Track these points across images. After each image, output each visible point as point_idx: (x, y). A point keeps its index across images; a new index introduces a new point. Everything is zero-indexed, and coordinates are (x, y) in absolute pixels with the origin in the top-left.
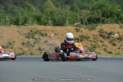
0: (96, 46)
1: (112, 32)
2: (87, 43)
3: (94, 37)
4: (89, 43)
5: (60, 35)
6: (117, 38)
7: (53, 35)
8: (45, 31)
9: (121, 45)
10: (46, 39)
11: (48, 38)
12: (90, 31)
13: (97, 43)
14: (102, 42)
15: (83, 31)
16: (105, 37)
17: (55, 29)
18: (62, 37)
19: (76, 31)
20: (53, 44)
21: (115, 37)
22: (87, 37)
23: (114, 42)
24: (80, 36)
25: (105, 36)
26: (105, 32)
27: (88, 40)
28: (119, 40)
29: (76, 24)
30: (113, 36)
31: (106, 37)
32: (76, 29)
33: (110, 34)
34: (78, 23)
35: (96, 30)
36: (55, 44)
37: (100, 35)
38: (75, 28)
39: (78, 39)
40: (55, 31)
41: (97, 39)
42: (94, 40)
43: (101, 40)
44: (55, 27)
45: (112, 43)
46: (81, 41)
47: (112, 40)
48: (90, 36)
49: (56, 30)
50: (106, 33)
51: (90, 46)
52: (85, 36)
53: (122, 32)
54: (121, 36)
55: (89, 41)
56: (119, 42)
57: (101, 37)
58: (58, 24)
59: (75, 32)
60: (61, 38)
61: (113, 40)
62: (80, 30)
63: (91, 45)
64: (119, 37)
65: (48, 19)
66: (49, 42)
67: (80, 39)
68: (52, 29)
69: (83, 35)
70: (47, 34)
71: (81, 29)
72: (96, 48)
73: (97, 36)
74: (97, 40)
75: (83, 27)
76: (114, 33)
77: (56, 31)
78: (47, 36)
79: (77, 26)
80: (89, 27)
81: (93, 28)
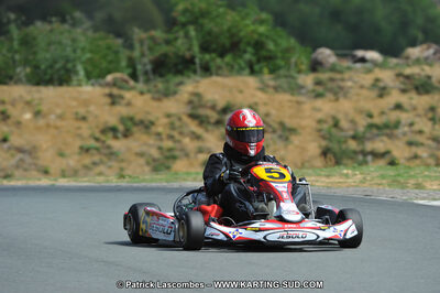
0: (177, 153)
1: (233, 103)
2: (146, 144)
3: (170, 120)
4: (151, 142)
5: (53, 117)
7: (28, 116)
8: (3, 102)
10: (6, 129)
11: (13, 129)
12: (159, 100)
13: (179, 142)
14: (197, 137)
15: (133, 102)
16: (209, 123)
17: (36, 96)
18: (59, 123)
19: (108, 100)
20: (27, 148)
22: (146, 123)
24: (123, 120)
25: (207, 117)
26: (209, 104)
27: (149, 134)
29: (109, 78)
31: (212, 120)
32: (111, 95)
33: (226, 110)
34: (118, 75)
35: (178, 100)
36: (34, 147)
37: (193, 116)
38: (107, 91)
39: (114, 130)
40: (36, 102)
41: (181, 127)
42: (168, 132)
43: (193, 133)
44: (39, 92)
46: (125, 136)
48: (157, 118)
49: (41, 99)
50: (213, 108)
51: (155, 153)
52: (138, 117)
53: (265, 104)
55: (154, 137)
57: (196, 122)
58: (48, 77)
59: (107, 108)
60: (56, 128)
62: (122, 97)
63: (160, 148)
65: (14, 62)
66: (15, 140)
67: (121, 128)
68: (25, 95)
69: (132, 114)
70: (9, 113)
71: (128, 95)
72: (174, 158)
73: (180, 119)
74: (181, 133)
75: (133, 88)
77: (39, 104)
78: (9, 122)
79: (114, 84)
80: (155, 86)
81: (167, 89)
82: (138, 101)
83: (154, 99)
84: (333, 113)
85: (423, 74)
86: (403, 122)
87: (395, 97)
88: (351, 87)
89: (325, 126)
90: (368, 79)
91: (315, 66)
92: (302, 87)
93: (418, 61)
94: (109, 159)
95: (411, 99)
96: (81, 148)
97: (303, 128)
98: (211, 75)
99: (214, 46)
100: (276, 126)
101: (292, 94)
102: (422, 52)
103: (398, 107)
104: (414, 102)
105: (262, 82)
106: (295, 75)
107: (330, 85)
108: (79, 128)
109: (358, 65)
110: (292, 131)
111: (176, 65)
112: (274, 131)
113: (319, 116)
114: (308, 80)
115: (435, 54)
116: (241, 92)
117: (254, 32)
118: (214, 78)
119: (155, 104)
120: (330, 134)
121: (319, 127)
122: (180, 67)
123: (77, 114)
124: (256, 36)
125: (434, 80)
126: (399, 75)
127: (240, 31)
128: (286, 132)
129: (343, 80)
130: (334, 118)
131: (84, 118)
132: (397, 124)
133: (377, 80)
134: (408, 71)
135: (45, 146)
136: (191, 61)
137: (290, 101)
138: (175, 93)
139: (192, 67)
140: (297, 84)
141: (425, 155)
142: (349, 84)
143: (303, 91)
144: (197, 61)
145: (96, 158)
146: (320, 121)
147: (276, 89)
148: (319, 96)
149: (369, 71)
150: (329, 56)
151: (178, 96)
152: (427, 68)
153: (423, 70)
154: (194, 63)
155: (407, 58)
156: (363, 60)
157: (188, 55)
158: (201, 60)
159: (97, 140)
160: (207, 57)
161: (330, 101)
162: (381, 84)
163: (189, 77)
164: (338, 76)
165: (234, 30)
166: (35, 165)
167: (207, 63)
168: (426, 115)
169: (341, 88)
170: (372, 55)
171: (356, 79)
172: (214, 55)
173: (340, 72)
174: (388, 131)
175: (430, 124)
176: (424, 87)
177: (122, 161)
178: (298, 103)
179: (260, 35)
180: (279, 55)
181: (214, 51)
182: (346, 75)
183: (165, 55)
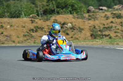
1: (66, 22)
2: (41, 34)
3: (48, 27)
5: (16, 27)
6: (70, 28)
7: (9, 27)
8: (2, 23)
9: (74, 35)
10: (2, 30)
11: (5, 30)
12: (45, 21)
15: (38, 22)
17: (11, 21)
18: (17, 28)
19: (31, 22)
20: (9, 35)
21: (68, 27)
22: (42, 28)
23: (68, 31)
24: (35, 27)
26: (59, 22)
27: (42, 31)
28: (72, 30)
29: (31, 16)
30: (66, 26)
32: (31, 20)
33: (64, 24)
34: (33, 15)
35: (50, 21)
36: (11, 35)
38: (30, 19)
39: (33, 30)
44: (11, 20)
45: (66, 32)
46: (36, 32)
47: (65, 30)
48: (45, 27)
49: (12, 22)
52: (39, 26)
53: (75, 22)
54: (74, 26)
55: (44, 32)
56: (72, 31)
58: (14, 16)
59: (31, 24)
60: (17, 30)
61: (67, 30)
62: (35, 21)
64: (72, 26)
65: (5, 12)
66: (5, 33)
67: (35, 29)
68: (8, 21)
69: (38, 26)
70: (3, 26)
71: (36, 20)
75: (38, 18)
76: (68, 23)
77: (12, 23)
78: (4, 28)
79: (32, 17)
80: (44, 18)
81: (47, 18)
82: (39, 22)
83: (44, 21)
84: (94, 24)
85: (119, 13)
86: (113, 26)
87: (111, 19)
88: (98, 17)
89: (91, 28)
90: (103, 15)
91: (89, 11)
92: (85, 17)
93: (117, 9)
94: (32, 38)
95: (115, 20)
96: (24, 35)
97: (85, 28)
98: (59, 14)
99: (60, 6)
100: (78, 28)
101: (82, 19)
102: (118, 7)
103: (112, 22)
104: (116, 21)
105: (74, 16)
106: (83, 14)
107: (93, 16)
108: (23, 30)
109: (101, 11)
110: (82, 29)
111: (50, 12)
112: (77, 30)
113: (90, 25)
114: (86, 15)
115: (122, 7)
116: (68, 19)
117: (71, 2)
118: (60, 15)
119: (44, 22)
120: (93, 30)
121: (90, 28)
122: (51, 12)
123: (22, 26)
124: (72, 3)
125: (122, 15)
126: (112, 13)
127: (67, 2)
128: (81, 30)
129: (96, 15)
130: (94, 25)
131: (24, 27)
132: (112, 27)
133: (106, 15)
134: (114, 12)
135: (13, 35)
136: (54, 11)
137: (82, 21)
138: (50, 19)
139: (54, 12)
140: (83, 16)
141: (119, 35)
142: (98, 16)
143: (85, 18)
144: (55, 10)
145: (28, 38)
146: (90, 27)
147: (78, 18)
148: (90, 19)
149: (104, 12)
150: (92, 8)
151: (50, 20)
152: (120, 11)
153: (119, 12)
154: (55, 11)
155: (114, 9)
156: (102, 9)
157: (53, 9)
158: (57, 10)
159: (28, 33)
160: (58, 9)
161: (93, 21)
162: (107, 16)
163: (53, 15)
164: (95, 14)
165: (66, 2)
166: (11, 40)
167: (58, 11)
168: (120, 24)
169: (96, 17)
170: (104, 8)
171: (100, 15)
172: (60, 9)
173: (96, 13)
174: (109, 29)
175: (121, 27)
176: (119, 17)
177: (35, 38)
178: (84, 21)
179: (73, 3)
180: (78, 8)
181: (60, 8)
182: (97, 14)
183: (46, 9)
